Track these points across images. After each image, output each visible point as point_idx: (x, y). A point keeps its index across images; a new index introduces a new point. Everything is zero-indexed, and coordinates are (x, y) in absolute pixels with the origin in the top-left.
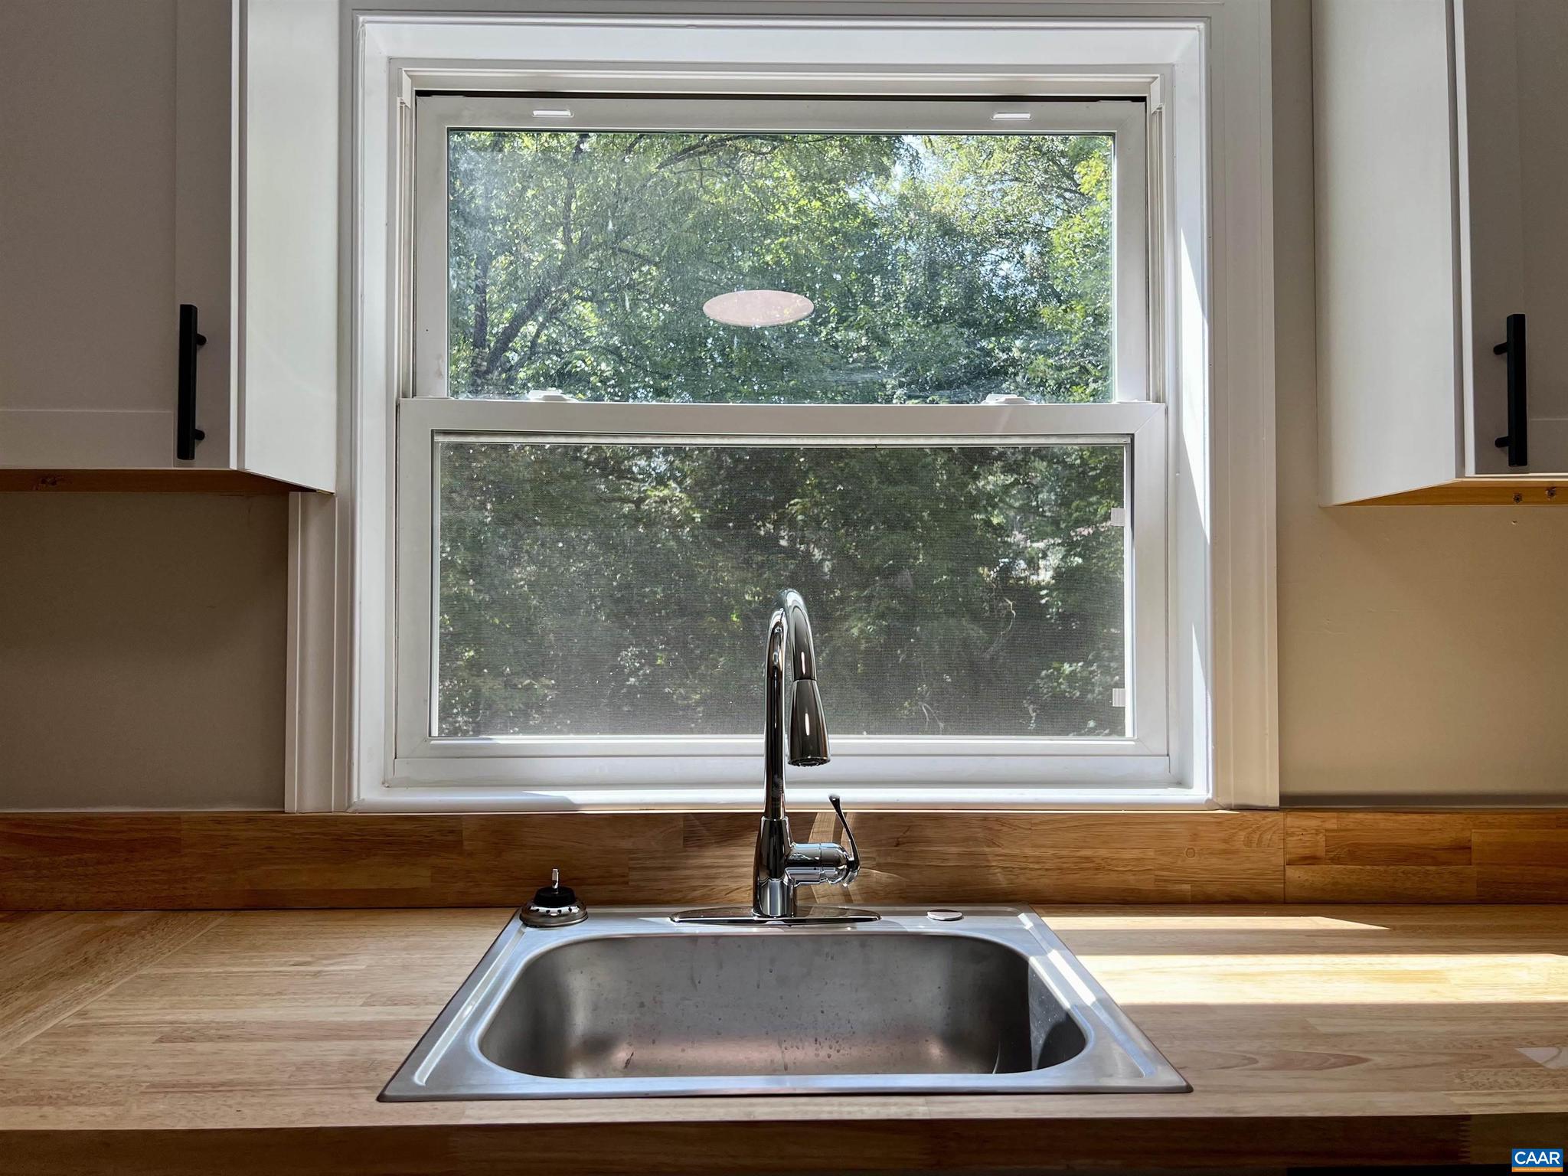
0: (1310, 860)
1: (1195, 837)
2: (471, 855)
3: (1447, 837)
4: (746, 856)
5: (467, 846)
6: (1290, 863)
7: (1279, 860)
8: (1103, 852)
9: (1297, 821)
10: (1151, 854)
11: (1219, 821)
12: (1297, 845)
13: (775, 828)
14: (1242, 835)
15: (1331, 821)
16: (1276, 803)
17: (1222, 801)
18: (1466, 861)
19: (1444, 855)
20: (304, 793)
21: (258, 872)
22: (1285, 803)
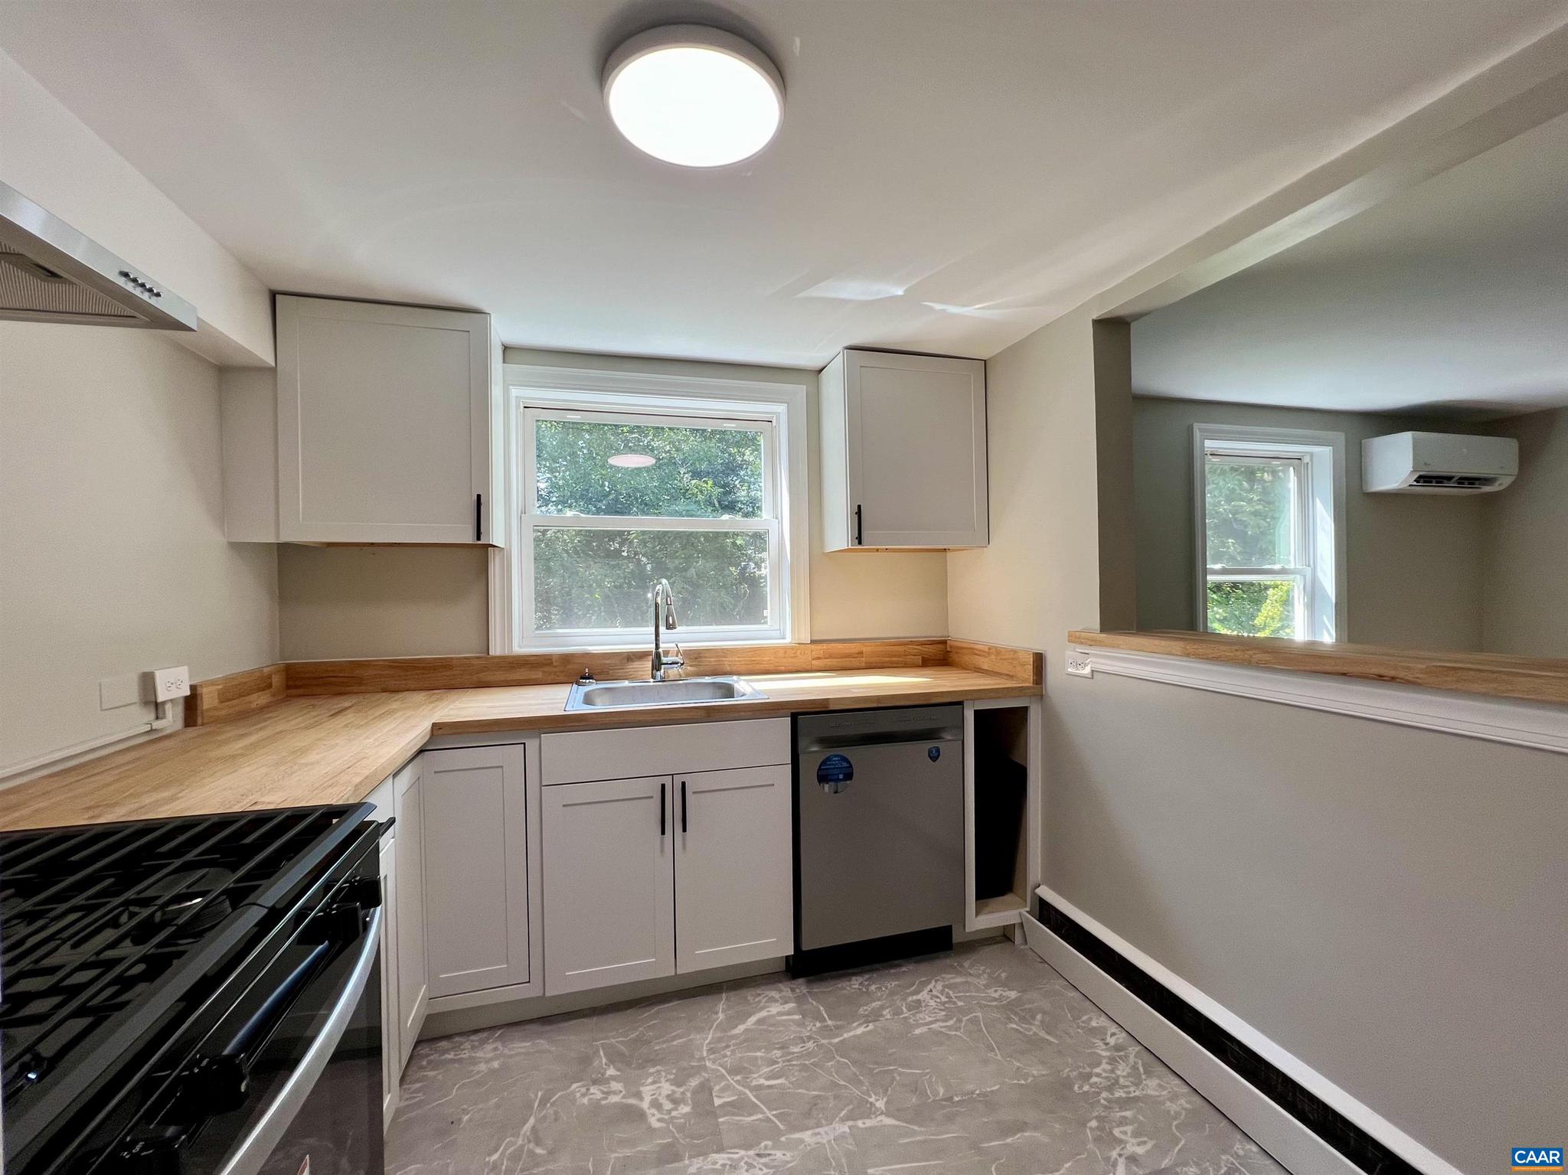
0: (819, 658)
1: (785, 653)
2: (555, 666)
3: (856, 650)
4: (648, 664)
5: (554, 664)
6: (812, 660)
7: (810, 659)
8: (759, 659)
9: (813, 647)
10: (772, 659)
11: (792, 648)
12: (815, 654)
13: (658, 655)
14: (799, 652)
15: (825, 646)
16: (810, 643)
17: (794, 642)
18: (862, 657)
19: (856, 655)
20: (496, 649)
21: (481, 675)
22: (812, 642)
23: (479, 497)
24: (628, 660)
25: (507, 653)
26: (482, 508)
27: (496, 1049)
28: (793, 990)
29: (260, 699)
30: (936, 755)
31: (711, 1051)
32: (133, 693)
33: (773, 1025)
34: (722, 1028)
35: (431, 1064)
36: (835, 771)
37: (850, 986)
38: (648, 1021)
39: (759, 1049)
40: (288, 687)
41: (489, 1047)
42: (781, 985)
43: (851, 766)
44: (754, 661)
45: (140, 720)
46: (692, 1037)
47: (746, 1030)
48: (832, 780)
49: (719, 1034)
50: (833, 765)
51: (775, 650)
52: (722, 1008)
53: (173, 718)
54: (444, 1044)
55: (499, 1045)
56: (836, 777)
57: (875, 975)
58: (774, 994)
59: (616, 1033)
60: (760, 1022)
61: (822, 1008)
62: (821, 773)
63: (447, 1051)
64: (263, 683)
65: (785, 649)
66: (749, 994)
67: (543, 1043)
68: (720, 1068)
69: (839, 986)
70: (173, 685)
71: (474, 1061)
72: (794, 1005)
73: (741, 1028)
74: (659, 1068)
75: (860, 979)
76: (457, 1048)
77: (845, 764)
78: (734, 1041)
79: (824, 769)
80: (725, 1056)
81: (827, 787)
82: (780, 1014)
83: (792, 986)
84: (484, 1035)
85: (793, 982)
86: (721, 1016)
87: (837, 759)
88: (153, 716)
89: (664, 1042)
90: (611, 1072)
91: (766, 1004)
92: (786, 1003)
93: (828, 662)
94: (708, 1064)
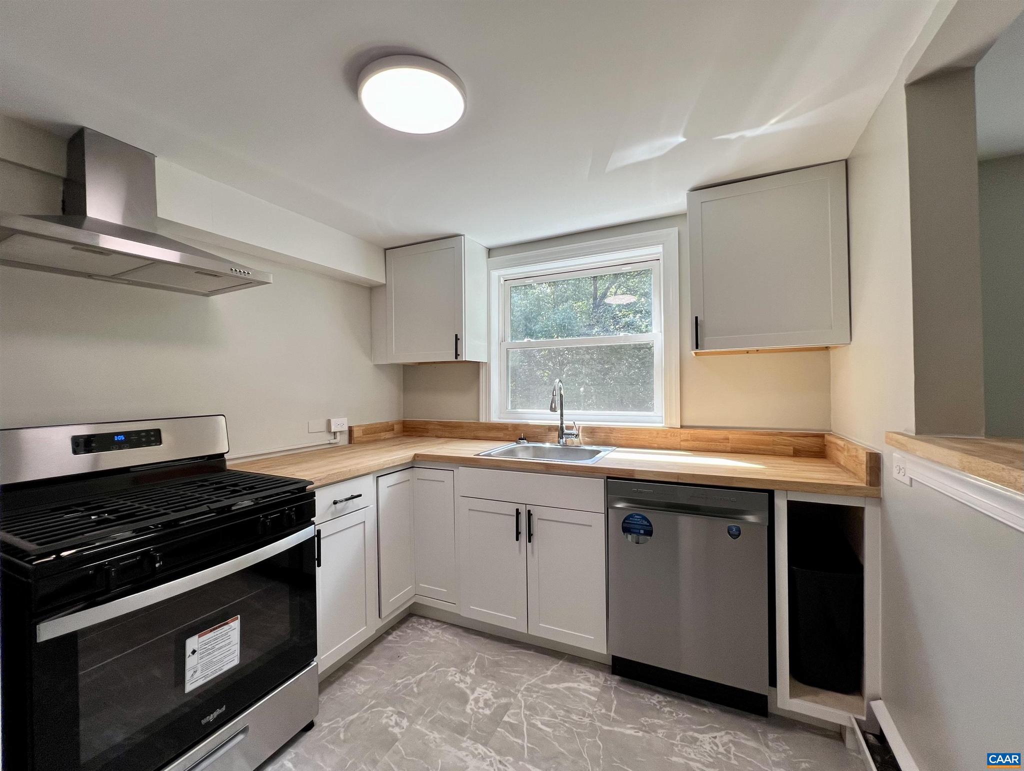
0: (687, 440)
1: (658, 434)
2: (510, 431)
3: (722, 436)
4: (556, 434)
5: (509, 429)
6: (682, 441)
7: (679, 440)
8: (636, 436)
9: (682, 431)
10: (647, 437)
11: (663, 431)
12: (683, 437)
13: (562, 428)
14: (669, 434)
15: (692, 431)
16: (680, 427)
17: (666, 426)
18: (729, 443)
19: (722, 441)
20: (483, 419)
21: (475, 432)
22: (682, 427)
23: (456, 335)
24: (549, 430)
25: (488, 422)
26: (459, 342)
27: (438, 633)
28: (606, 680)
29: (388, 435)
30: (737, 533)
31: (527, 689)
32: (323, 427)
33: (574, 695)
34: (545, 680)
35: (413, 628)
36: (637, 526)
37: (649, 699)
38: (511, 654)
39: (553, 704)
40: (404, 431)
41: (437, 631)
42: (601, 674)
43: (651, 525)
44: (633, 438)
45: (326, 439)
46: (524, 675)
47: (556, 689)
48: (634, 533)
49: (539, 682)
50: (634, 521)
51: (649, 431)
52: (554, 668)
53: (343, 440)
54: (423, 621)
55: (440, 632)
56: (638, 531)
57: (676, 702)
58: (592, 677)
59: (488, 652)
60: (569, 689)
61: (615, 702)
62: (625, 525)
63: (421, 624)
64: (389, 428)
65: (658, 431)
66: (576, 669)
67: (457, 640)
68: (523, 702)
69: (641, 695)
70: (340, 424)
71: (426, 634)
72: (598, 690)
73: (555, 686)
74: (494, 682)
75: (661, 698)
76: (426, 624)
77: (645, 523)
78: (543, 691)
79: (627, 523)
80: (532, 697)
81: (630, 537)
82: (585, 691)
83: (607, 678)
84: (439, 624)
85: (611, 676)
86: (549, 673)
87: (639, 517)
88: (333, 437)
89: (507, 671)
90: (472, 671)
91: (582, 681)
92: (595, 686)
93: (696, 444)
94: (519, 695)
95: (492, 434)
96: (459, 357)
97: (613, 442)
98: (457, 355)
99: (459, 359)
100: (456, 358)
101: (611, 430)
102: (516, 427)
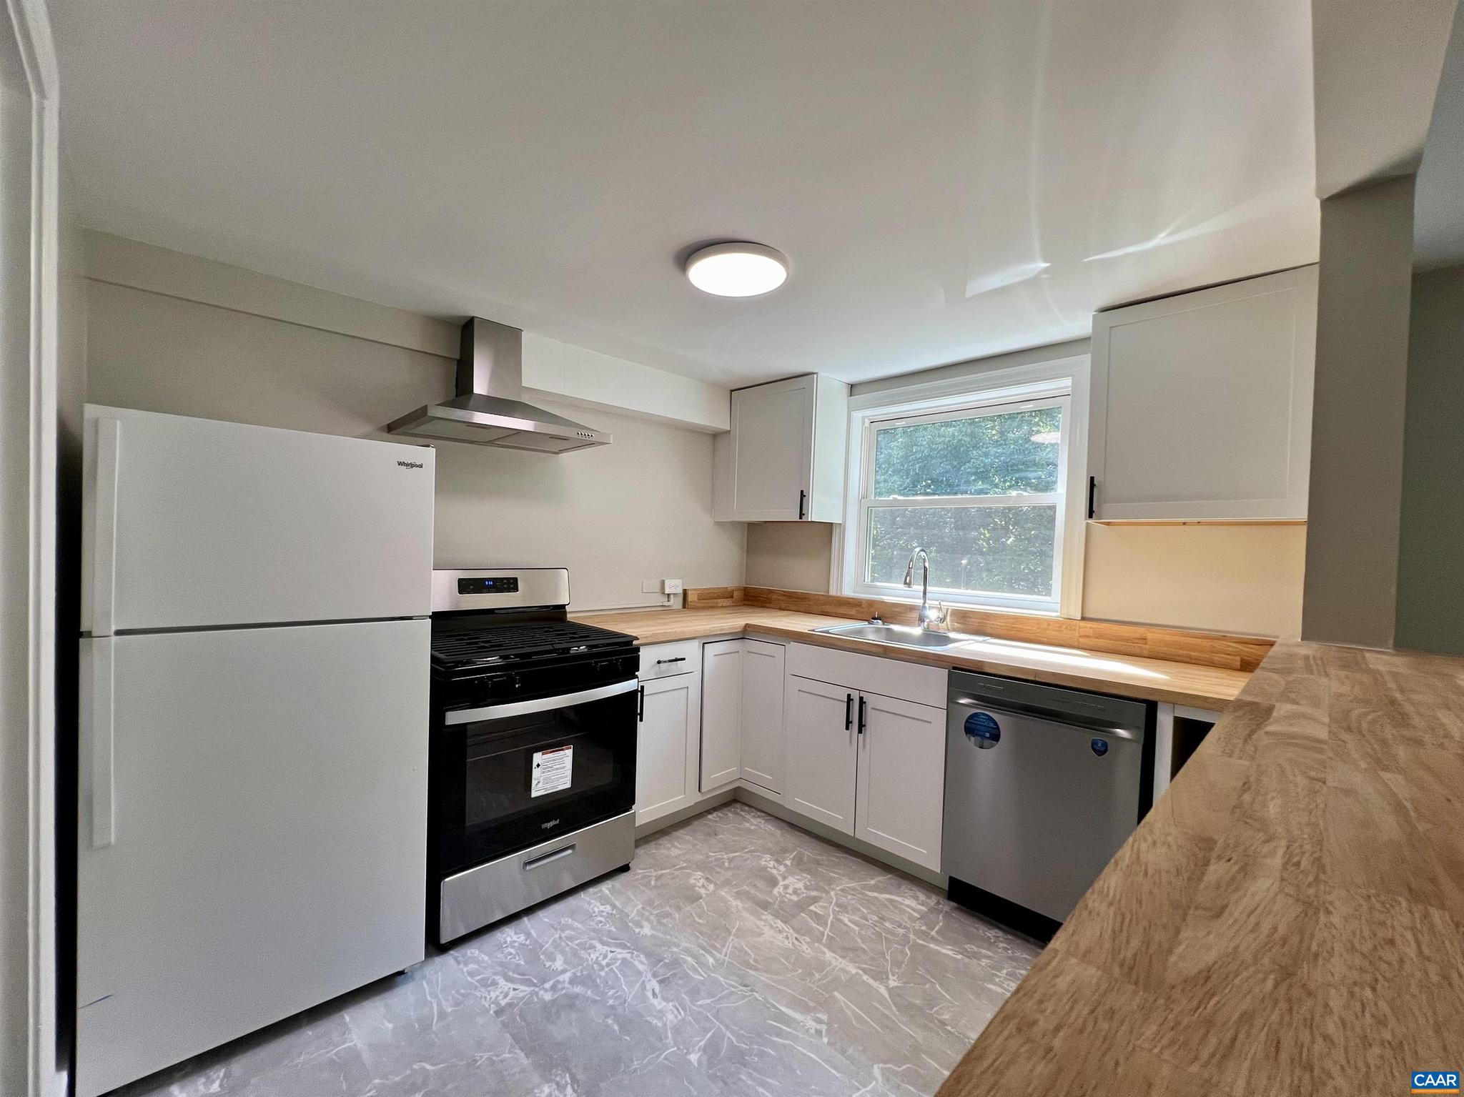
0: (1088, 636)
1: (1049, 625)
3: (1137, 635)
5: (864, 607)
6: (1080, 637)
7: (1077, 634)
8: (1020, 626)
9: (1083, 624)
10: (1035, 628)
11: (1057, 622)
12: (1082, 632)
13: (924, 608)
14: (1064, 626)
15: (1095, 625)
16: (1079, 618)
17: (1061, 616)
18: (1146, 644)
19: (1136, 641)
20: (833, 592)
21: (823, 607)
22: (1083, 619)
23: (802, 492)
24: (908, 610)
25: (839, 594)
26: (805, 499)
27: (760, 822)
28: (938, 903)
29: (727, 602)
30: (1103, 749)
31: (842, 890)
32: (658, 589)
33: (894, 906)
34: (865, 887)
35: (736, 813)
36: (982, 728)
37: (984, 931)
38: (836, 857)
39: (868, 908)
40: (745, 600)
41: (759, 820)
42: (934, 896)
43: (998, 728)
45: (662, 600)
46: (844, 878)
47: (876, 898)
48: (978, 735)
49: (859, 888)
50: (980, 721)
51: (1038, 621)
52: (881, 878)
53: (676, 603)
54: (747, 808)
55: (763, 822)
56: (982, 734)
57: (1018, 941)
58: (922, 897)
59: (809, 850)
60: (891, 901)
61: (941, 924)
62: (969, 725)
63: (744, 811)
64: (727, 594)
65: (1049, 622)
66: (905, 886)
67: (778, 832)
68: (835, 899)
69: (976, 925)
70: (674, 586)
71: (748, 821)
72: (926, 910)
73: (875, 894)
74: (809, 877)
75: (1000, 934)
76: (749, 813)
77: (992, 725)
78: (860, 896)
79: (971, 723)
80: (846, 897)
82: (908, 906)
83: (941, 901)
84: (764, 814)
85: (946, 901)
86: (873, 882)
87: (984, 717)
88: (667, 600)
89: (826, 870)
90: (788, 863)
91: (909, 897)
92: (922, 905)
93: (1100, 642)
94: (832, 893)
95: (842, 610)
96: (804, 517)
97: (990, 631)
98: (801, 515)
99: (804, 519)
100: (801, 518)
101: (988, 616)
102: (871, 603)
